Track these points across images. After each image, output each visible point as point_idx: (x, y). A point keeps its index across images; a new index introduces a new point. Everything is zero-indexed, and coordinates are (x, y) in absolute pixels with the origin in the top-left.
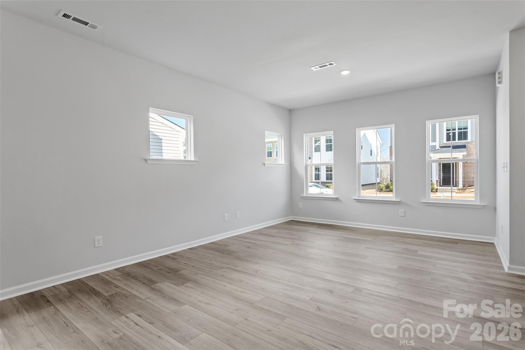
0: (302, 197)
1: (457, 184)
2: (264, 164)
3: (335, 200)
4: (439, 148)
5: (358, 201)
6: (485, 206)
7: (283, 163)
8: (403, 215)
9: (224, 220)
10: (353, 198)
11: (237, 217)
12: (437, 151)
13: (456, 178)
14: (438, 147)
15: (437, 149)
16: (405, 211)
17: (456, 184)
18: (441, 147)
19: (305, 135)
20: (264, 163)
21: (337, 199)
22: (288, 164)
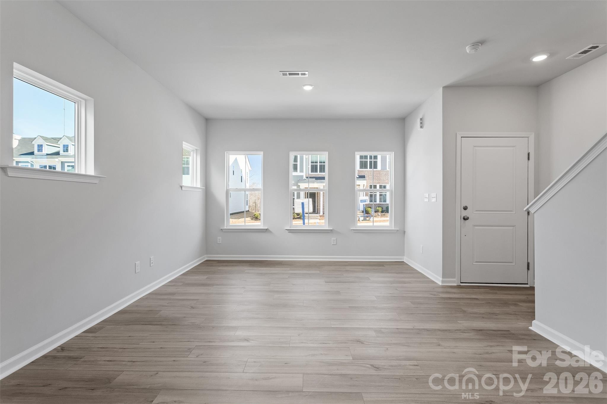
0: (222, 229)
1: (319, 212)
2: (181, 187)
3: (265, 231)
4: (306, 178)
5: (291, 231)
6: (398, 230)
7: (199, 185)
8: (335, 243)
9: (135, 272)
10: (285, 228)
11: (151, 265)
12: (304, 181)
13: (317, 206)
14: (304, 177)
15: (304, 179)
16: (336, 239)
17: (317, 211)
18: (307, 177)
19: (227, 152)
20: (181, 185)
21: (266, 231)
22: (204, 188)
